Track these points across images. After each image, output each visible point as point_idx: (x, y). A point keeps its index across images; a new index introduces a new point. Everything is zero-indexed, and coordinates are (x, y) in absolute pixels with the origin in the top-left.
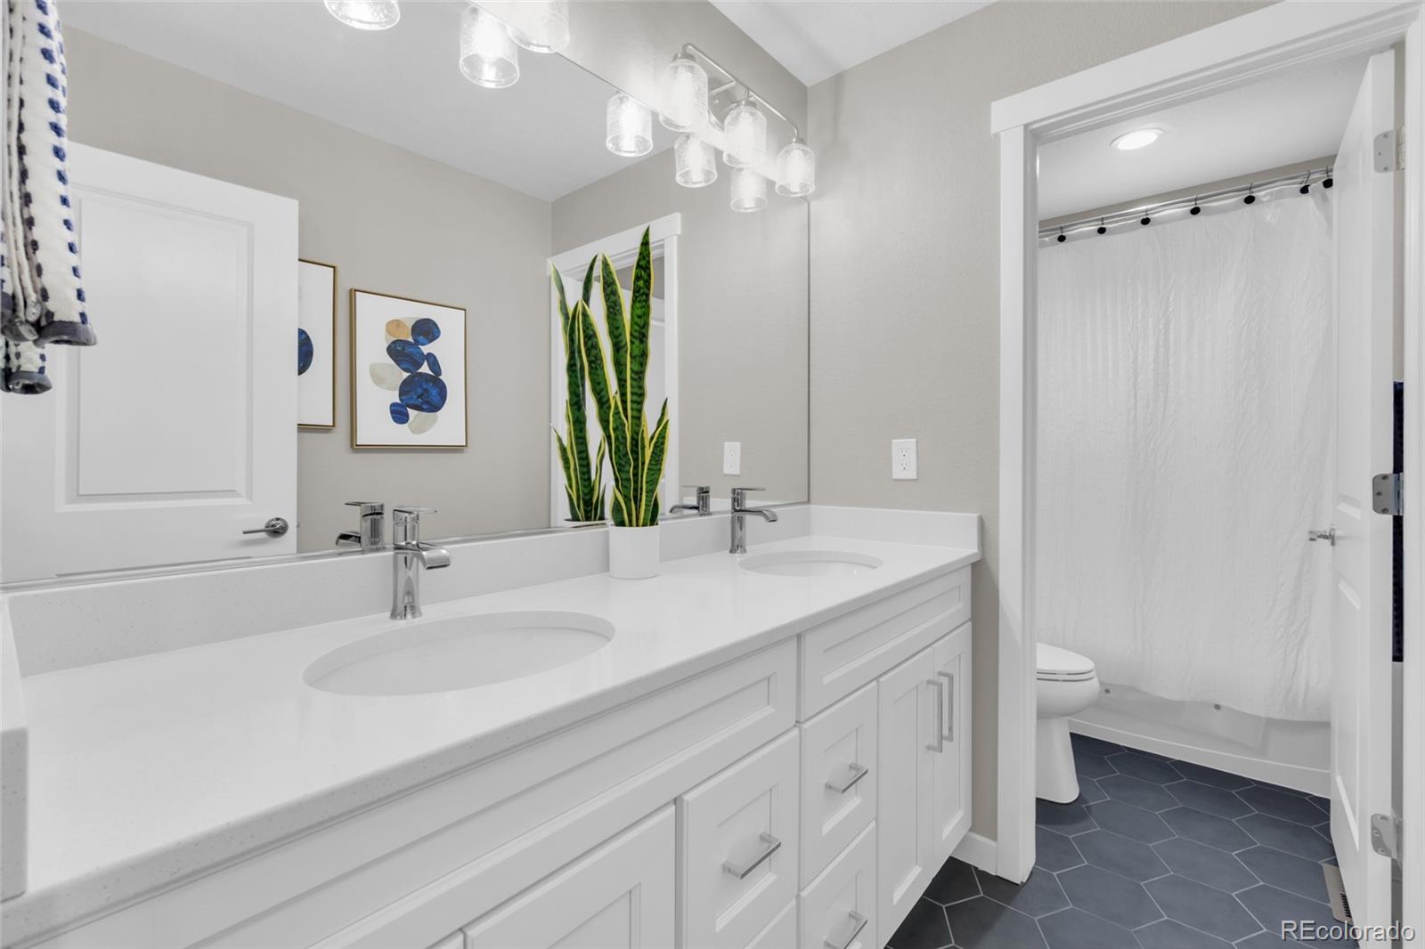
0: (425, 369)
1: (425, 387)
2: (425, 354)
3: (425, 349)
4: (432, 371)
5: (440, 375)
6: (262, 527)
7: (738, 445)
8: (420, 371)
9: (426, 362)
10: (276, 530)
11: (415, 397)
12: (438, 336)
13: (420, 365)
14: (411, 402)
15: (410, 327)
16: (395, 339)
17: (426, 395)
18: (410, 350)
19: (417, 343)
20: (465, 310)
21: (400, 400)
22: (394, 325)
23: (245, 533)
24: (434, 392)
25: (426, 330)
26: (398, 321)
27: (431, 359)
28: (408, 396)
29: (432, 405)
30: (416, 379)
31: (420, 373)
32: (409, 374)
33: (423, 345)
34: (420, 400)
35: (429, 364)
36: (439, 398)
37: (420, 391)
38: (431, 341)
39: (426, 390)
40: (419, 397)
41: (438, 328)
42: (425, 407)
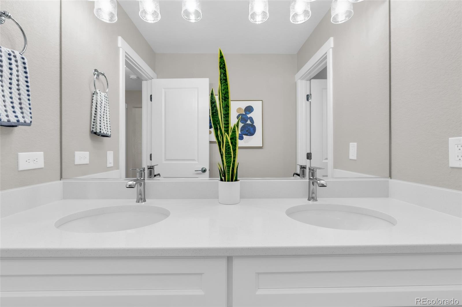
0: (249, 122)
1: (249, 128)
2: (249, 117)
3: (249, 116)
4: (251, 123)
5: (254, 123)
6: (200, 170)
7: (356, 144)
8: (247, 123)
9: (249, 120)
10: (204, 171)
11: (245, 131)
12: (253, 111)
13: (247, 121)
14: (244, 133)
15: (244, 109)
16: (239, 114)
17: (249, 130)
18: (244, 116)
19: (246, 114)
20: (262, 101)
21: (241, 132)
22: (240, 109)
23: (195, 171)
24: (252, 129)
25: (249, 109)
26: (240, 108)
27: (251, 118)
28: (243, 131)
29: (250, 133)
30: (246, 125)
31: (247, 124)
32: (244, 124)
33: (248, 114)
34: (247, 132)
35: (250, 121)
36: (253, 131)
37: (247, 129)
38: (250, 113)
39: (249, 129)
40: (247, 131)
41: (253, 108)
42: (249, 134)
